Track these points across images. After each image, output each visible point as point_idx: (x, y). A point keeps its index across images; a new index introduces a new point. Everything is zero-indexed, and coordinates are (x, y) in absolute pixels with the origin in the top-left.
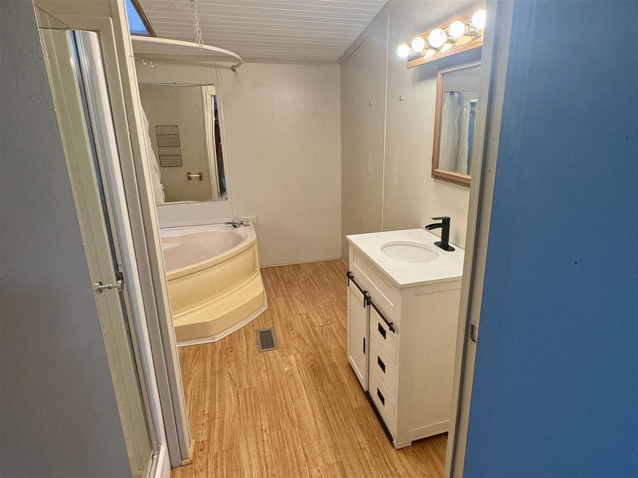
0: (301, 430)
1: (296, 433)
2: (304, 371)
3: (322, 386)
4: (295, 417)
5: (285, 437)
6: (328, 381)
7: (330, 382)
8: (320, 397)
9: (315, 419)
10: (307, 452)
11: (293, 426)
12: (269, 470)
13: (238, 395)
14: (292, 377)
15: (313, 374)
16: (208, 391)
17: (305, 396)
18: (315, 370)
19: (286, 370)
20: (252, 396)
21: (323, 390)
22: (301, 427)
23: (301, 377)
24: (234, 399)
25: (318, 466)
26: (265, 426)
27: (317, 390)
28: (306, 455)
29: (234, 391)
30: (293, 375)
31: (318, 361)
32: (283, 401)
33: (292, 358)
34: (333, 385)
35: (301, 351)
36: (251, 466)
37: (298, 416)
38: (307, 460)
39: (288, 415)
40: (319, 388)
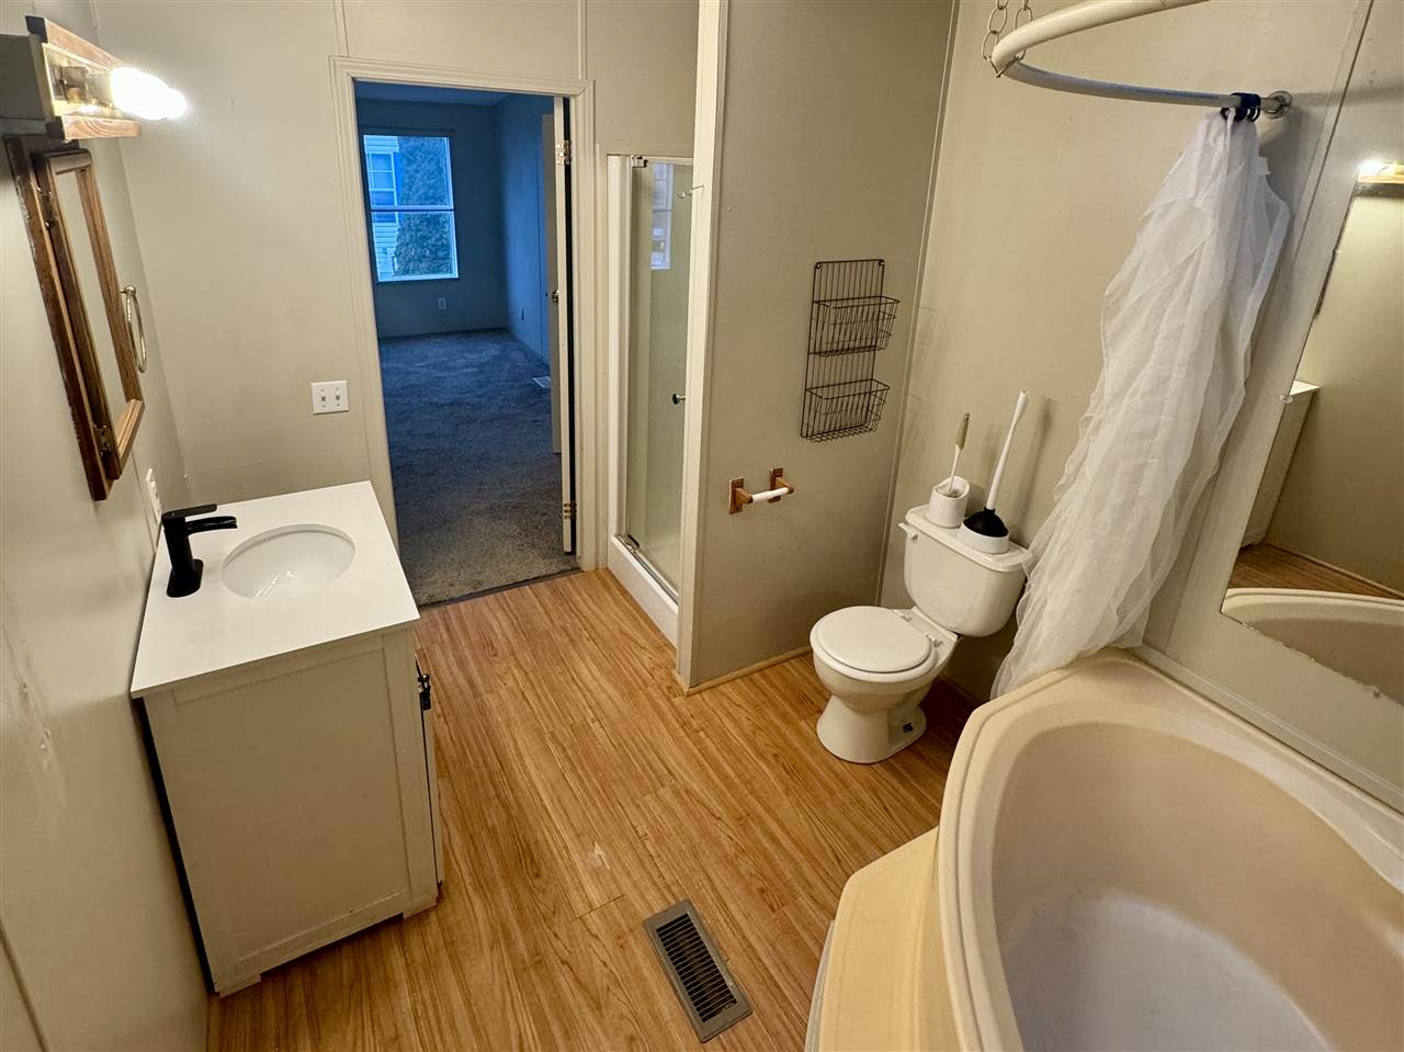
0: (538, 730)
1: (545, 722)
2: (555, 851)
3: (510, 817)
4: (552, 746)
5: (561, 715)
6: (496, 833)
7: (492, 833)
8: (512, 790)
9: (517, 749)
10: (524, 702)
11: (552, 733)
12: (569, 677)
13: (670, 772)
14: (579, 831)
15: (532, 846)
16: (731, 773)
17: (540, 787)
18: (528, 860)
19: (598, 851)
20: (642, 773)
21: (506, 807)
22: (539, 731)
23: (557, 832)
24: (672, 762)
25: (507, 689)
26: (595, 726)
27: (519, 806)
28: (525, 699)
29: (683, 779)
30: (578, 836)
31: (525, 896)
32: (580, 772)
33: (595, 896)
34: (486, 824)
35: (577, 925)
36: (594, 678)
37: (547, 749)
38: (523, 693)
39: (564, 749)
40: (514, 812)
